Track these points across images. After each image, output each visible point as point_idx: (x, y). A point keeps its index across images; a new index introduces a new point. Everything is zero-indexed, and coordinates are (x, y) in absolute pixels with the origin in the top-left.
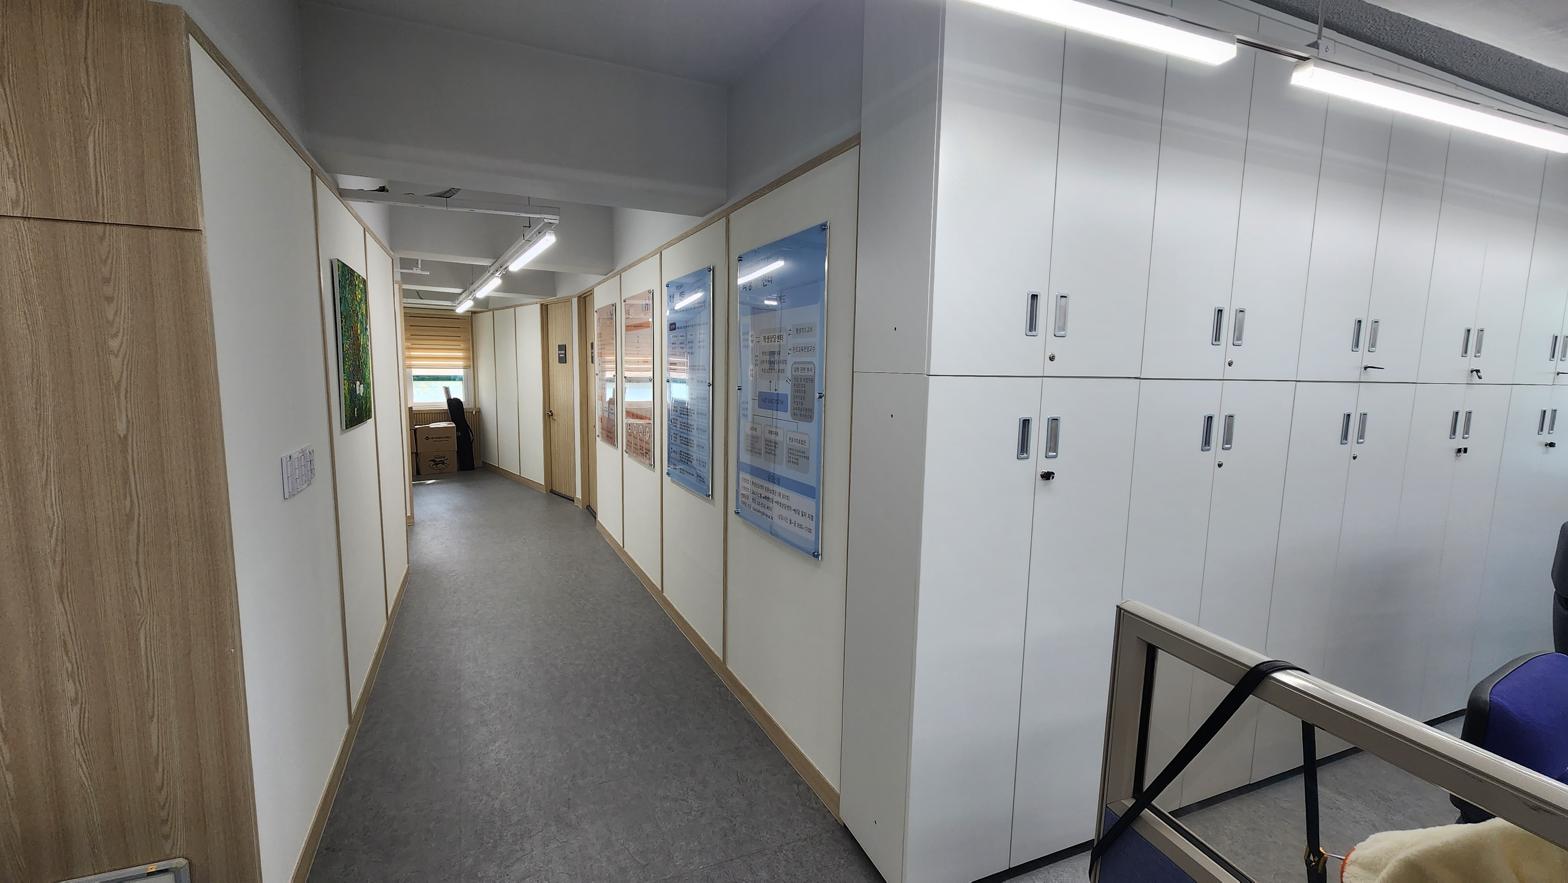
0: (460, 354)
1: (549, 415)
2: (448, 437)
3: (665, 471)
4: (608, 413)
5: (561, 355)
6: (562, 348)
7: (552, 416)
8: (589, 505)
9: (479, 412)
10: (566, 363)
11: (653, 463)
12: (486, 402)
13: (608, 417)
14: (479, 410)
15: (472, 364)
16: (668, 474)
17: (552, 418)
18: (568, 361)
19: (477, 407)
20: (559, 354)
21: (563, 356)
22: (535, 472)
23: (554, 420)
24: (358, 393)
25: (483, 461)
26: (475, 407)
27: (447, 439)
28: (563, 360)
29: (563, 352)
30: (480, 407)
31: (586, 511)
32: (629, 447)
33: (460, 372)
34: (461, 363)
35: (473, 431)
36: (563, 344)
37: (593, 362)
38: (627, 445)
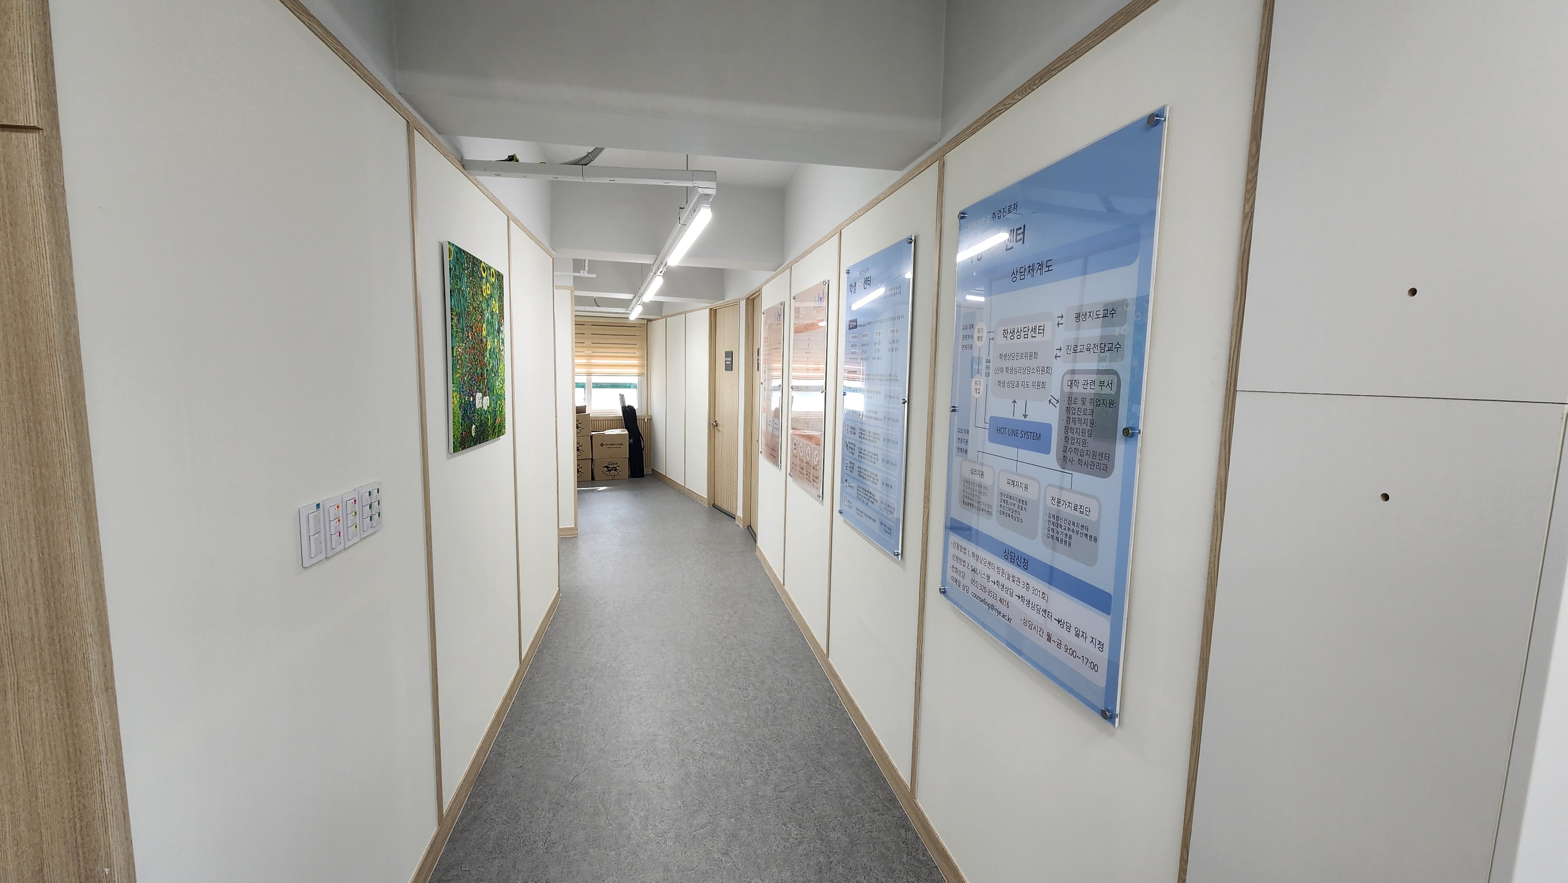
0: (635, 362)
1: (714, 425)
2: (621, 444)
3: (837, 508)
4: (772, 427)
5: (727, 363)
6: (729, 354)
7: (717, 426)
8: (750, 526)
9: (650, 419)
10: (732, 370)
11: (821, 495)
12: (658, 412)
13: (771, 432)
14: (650, 418)
15: (646, 373)
16: (841, 512)
17: (717, 429)
18: (734, 368)
19: (649, 414)
20: (726, 361)
21: (729, 363)
22: (699, 485)
23: (719, 430)
24: (477, 407)
25: (652, 469)
26: (648, 414)
27: (620, 446)
28: (729, 367)
29: (730, 359)
30: (652, 414)
31: (747, 531)
32: (793, 470)
33: (635, 380)
34: (636, 371)
35: (644, 439)
36: (730, 350)
37: (758, 370)
38: (792, 468)
